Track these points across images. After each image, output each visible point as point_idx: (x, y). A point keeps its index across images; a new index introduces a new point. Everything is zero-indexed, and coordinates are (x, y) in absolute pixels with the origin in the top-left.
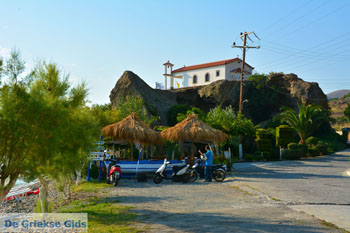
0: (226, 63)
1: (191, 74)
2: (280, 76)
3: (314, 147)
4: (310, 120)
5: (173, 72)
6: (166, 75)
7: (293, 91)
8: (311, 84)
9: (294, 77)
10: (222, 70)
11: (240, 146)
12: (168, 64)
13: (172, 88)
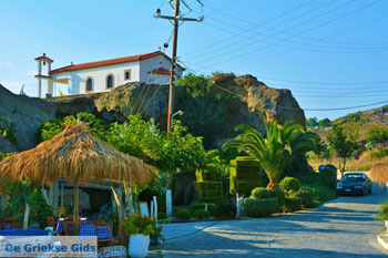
0: (141, 58)
1: (84, 75)
2: (232, 77)
3: (292, 195)
4: (288, 148)
5: (51, 73)
6: (40, 76)
7: (252, 102)
8: (281, 91)
9: (252, 81)
10: (135, 70)
11: (169, 193)
12: (43, 59)
13: (49, 96)
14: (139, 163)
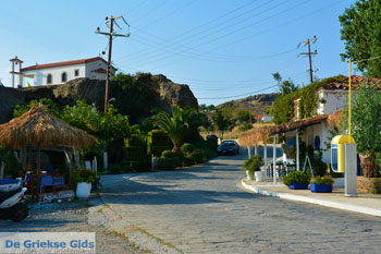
0: (87, 61)
1: (46, 72)
2: (149, 75)
3: (189, 155)
4: (186, 124)
5: (22, 70)
6: (13, 72)
7: (163, 93)
8: (182, 86)
9: (163, 78)
10: (82, 70)
11: (105, 154)
12: (16, 60)
13: (20, 86)
14: (84, 133)
